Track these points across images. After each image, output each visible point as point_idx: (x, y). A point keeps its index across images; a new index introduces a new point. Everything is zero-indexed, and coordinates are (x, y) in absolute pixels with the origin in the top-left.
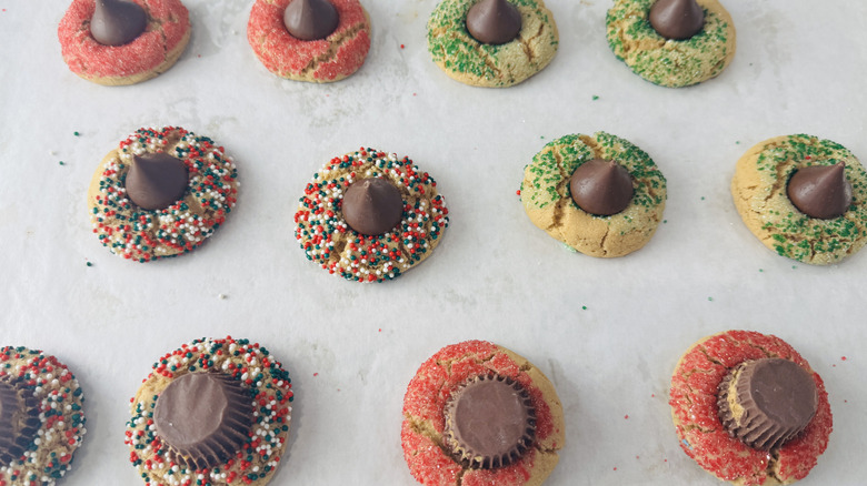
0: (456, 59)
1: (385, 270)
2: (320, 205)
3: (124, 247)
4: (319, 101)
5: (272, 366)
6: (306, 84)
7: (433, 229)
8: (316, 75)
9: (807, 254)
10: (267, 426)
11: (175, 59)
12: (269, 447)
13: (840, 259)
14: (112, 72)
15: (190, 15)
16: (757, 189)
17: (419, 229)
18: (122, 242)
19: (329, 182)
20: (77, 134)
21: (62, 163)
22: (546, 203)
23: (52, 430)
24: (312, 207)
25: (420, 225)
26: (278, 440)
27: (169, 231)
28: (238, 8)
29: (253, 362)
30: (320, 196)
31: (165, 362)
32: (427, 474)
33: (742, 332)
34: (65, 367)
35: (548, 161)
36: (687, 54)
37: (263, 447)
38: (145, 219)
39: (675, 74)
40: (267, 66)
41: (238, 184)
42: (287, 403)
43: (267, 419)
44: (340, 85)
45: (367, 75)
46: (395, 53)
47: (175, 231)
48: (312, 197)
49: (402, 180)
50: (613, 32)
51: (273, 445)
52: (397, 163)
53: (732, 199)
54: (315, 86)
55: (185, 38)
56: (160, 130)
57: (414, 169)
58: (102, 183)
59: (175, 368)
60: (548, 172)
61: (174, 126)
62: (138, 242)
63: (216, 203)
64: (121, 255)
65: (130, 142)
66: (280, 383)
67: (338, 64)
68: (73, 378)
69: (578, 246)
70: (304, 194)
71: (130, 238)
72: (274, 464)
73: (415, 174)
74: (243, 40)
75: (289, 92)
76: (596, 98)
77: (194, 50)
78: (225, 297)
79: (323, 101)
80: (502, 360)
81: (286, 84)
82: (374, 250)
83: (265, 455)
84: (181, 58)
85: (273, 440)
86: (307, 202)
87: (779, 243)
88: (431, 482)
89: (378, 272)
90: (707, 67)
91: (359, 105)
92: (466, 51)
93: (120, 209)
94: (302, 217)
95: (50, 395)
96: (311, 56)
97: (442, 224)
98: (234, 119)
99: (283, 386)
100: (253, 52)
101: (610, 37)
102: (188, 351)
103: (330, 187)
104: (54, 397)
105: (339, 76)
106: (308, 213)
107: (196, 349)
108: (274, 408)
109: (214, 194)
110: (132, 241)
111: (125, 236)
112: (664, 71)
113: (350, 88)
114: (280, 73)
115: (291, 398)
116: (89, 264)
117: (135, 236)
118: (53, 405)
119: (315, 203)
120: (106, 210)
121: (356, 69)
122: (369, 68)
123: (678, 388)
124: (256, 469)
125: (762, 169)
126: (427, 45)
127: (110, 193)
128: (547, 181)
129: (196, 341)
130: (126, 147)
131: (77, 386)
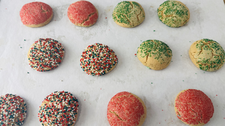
0: (120, 19)
1: (102, 72)
2: (86, 57)
3: (37, 67)
4: (85, 31)
5: (73, 98)
6: (82, 27)
7: (114, 63)
8: (84, 24)
9: (208, 69)
10: (72, 113)
11: (49, 21)
12: (72, 118)
13: (216, 70)
14: (33, 23)
15: (53, 10)
16: (196, 53)
17: (110, 62)
18: (36, 66)
19: (89, 51)
20: (25, 40)
21: (21, 48)
22: (144, 56)
23: (18, 114)
24: (84, 57)
25: (110, 61)
26: (75, 116)
27: (47, 63)
28: (65, 8)
29: (69, 97)
30: (86, 54)
31: (47, 98)
32: (114, 123)
33: (192, 89)
34: (22, 99)
35: (144, 46)
36: (178, 18)
37: (71, 118)
38: (42, 59)
39: (175, 24)
40: (73, 22)
41: (64, 52)
42: (77, 107)
43: (73, 111)
44: (91, 28)
45: (97, 25)
46: (104, 20)
47: (49, 63)
48: (84, 55)
49: (106, 51)
50: (160, 14)
51: (73, 117)
52: (104, 47)
53: (189, 56)
54: (84, 28)
55: (52, 16)
56: (45, 39)
57: (109, 49)
58: (31, 51)
59: (50, 99)
60: (144, 48)
61: (49, 38)
62: (41, 66)
63: (57, 56)
64: (36, 70)
65: (37, 42)
66: (75, 102)
67: (90, 22)
68: (24, 101)
69: (150, 67)
70: (82, 54)
71: (39, 65)
72: (74, 122)
73: (109, 50)
74: (66, 17)
75: (78, 30)
76: (154, 31)
77: (54, 19)
78: (62, 81)
79: (86, 32)
80: (132, 96)
81: (77, 28)
82: (99, 67)
83: (71, 120)
84: (51, 21)
85: (73, 116)
86: (83, 56)
87: (200, 66)
88: (115, 125)
89: (100, 72)
90: (183, 22)
91: (95, 33)
92: (123, 17)
93: (36, 57)
94: (82, 60)
95: (17, 105)
96: (84, 19)
97: (116, 62)
98: (64, 36)
99: (76, 103)
100: (69, 19)
101: (159, 15)
102: (53, 95)
103: (89, 52)
104: (18, 105)
105: (90, 25)
106: (83, 59)
107: (55, 94)
108: (74, 108)
109: (57, 54)
110: (39, 66)
111: (37, 64)
112: (172, 23)
113: (93, 28)
114: (76, 24)
115: (78, 106)
116: (28, 73)
117: (40, 64)
118: (18, 107)
119: (85, 56)
120: (32, 58)
121: (94, 23)
122: (98, 23)
123: (177, 102)
124: (69, 123)
125: (197, 48)
126: (112, 17)
127: (33, 54)
128: (144, 50)
129: (55, 92)
130: (36, 43)
131: (25, 103)
